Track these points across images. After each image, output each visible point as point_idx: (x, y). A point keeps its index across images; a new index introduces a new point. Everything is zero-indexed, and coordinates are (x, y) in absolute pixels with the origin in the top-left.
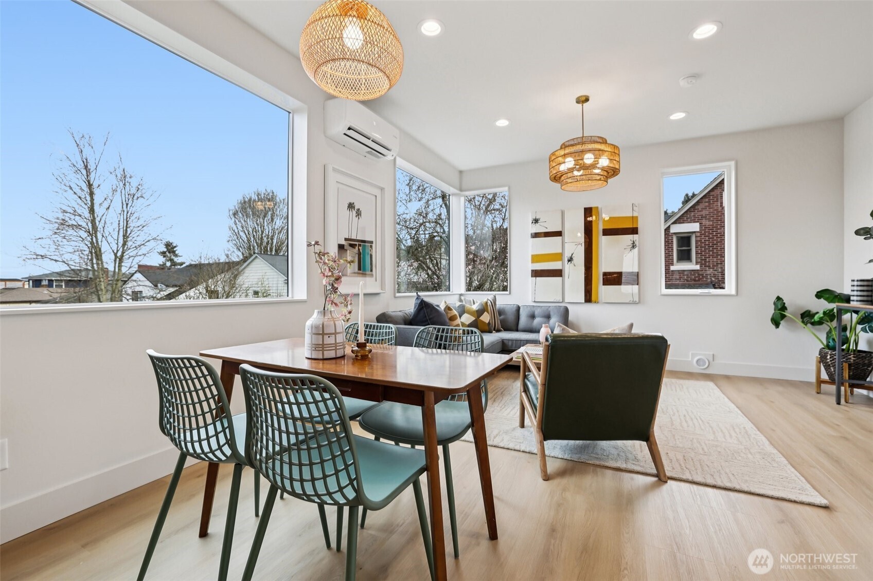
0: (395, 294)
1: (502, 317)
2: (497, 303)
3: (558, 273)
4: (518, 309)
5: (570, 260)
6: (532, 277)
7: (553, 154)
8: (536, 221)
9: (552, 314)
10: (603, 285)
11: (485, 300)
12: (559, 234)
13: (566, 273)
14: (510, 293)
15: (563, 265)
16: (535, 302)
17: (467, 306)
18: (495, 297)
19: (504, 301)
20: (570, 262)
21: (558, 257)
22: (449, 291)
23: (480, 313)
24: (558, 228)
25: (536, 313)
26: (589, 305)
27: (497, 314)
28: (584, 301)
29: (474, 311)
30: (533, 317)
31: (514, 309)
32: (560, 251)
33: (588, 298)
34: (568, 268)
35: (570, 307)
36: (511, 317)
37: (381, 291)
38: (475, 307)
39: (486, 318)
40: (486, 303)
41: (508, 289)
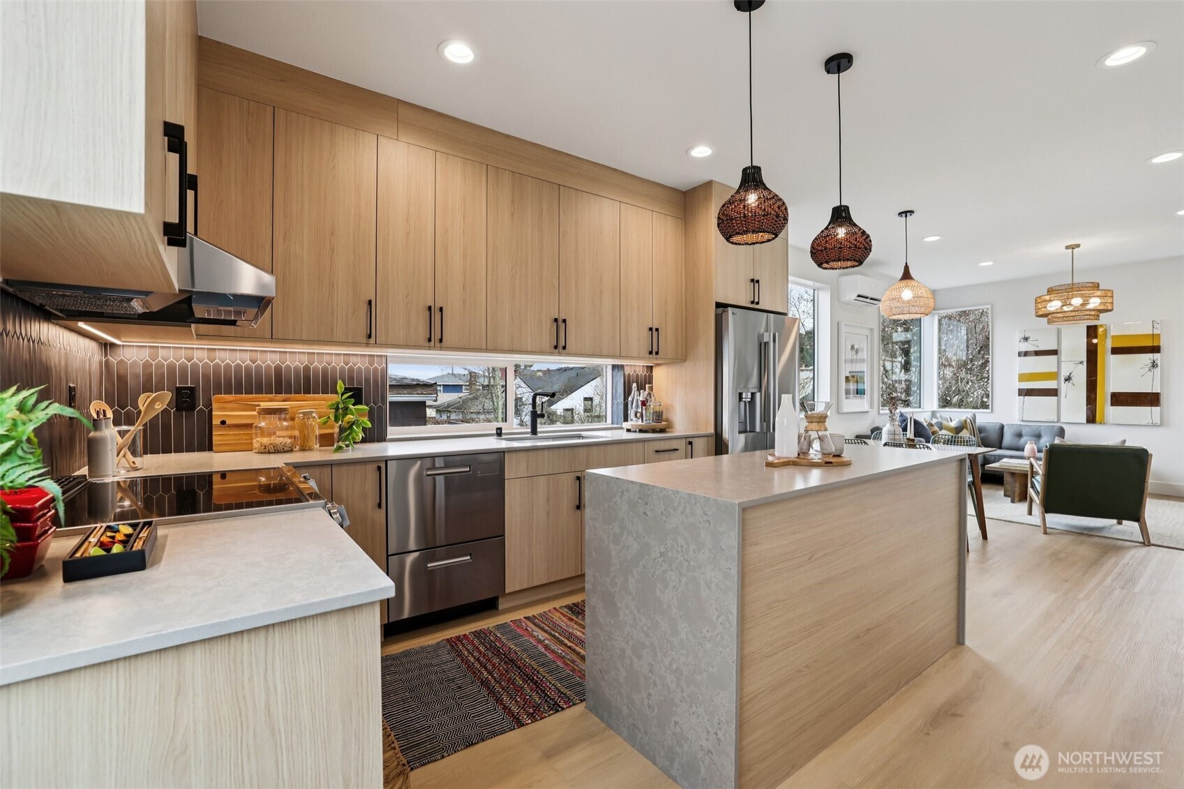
0: (879, 412)
1: (982, 435)
2: (977, 421)
3: (1053, 393)
4: (1002, 427)
5: (1068, 379)
6: (1019, 395)
7: (1040, 297)
8: (1026, 339)
9: (1043, 433)
10: (1112, 405)
11: (964, 418)
12: (1054, 352)
13: (1063, 392)
14: (992, 411)
15: (1059, 384)
16: (1022, 421)
17: (944, 422)
18: (975, 415)
19: (984, 418)
20: (1067, 382)
21: (1054, 376)
22: (920, 407)
23: (958, 430)
24: (1053, 347)
25: (1023, 432)
26: (1091, 427)
27: (977, 432)
28: (1085, 422)
29: (952, 428)
30: (1020, 435)
31: (997, 428)
32: (1056, 370)
33: (1091, 419)
34: (1064, 388)
35: (1066, 427)
36: (994, 436)
37: (870, 410)
38: (953, 424)
39: (965, 434)
40: (966, 421)
41: (990, 406)
